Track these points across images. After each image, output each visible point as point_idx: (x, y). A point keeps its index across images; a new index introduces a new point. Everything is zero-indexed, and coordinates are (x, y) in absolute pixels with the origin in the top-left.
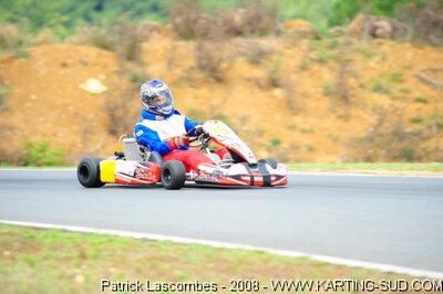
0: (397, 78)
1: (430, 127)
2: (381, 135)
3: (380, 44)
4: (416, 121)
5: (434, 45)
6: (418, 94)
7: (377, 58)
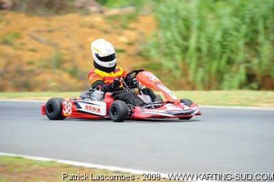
0: (17, 36)
1: (39, 67)
2: (8, 72)
3: (5, 14)
4: (30, 63)
5: (39, 15)
6: (31, 46)
7: (4, 23)
